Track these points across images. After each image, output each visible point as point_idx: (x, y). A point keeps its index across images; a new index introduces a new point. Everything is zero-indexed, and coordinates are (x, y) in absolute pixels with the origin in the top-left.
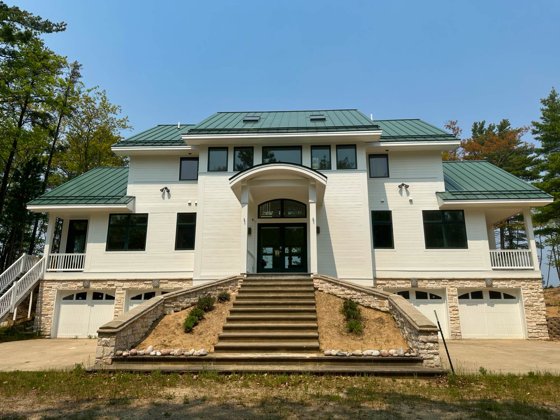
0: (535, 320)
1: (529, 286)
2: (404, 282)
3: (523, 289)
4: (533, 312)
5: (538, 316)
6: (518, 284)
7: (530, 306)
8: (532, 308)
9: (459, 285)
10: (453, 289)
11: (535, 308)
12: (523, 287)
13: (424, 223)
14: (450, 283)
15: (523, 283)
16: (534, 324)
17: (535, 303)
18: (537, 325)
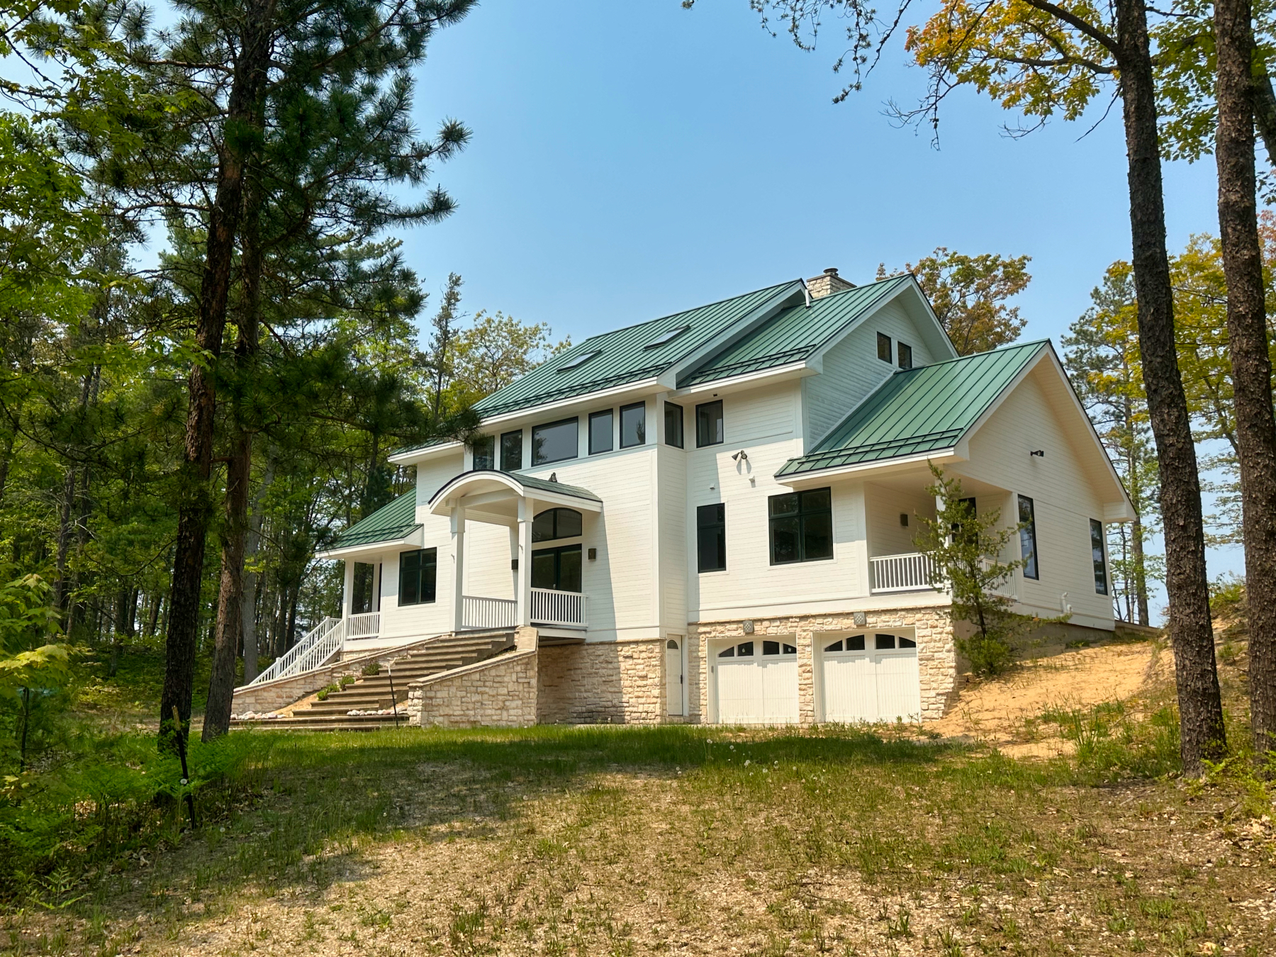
0: (934, 685)
1: (929, 622)
2: (734, 626)
3: (919, 628)
4: (932, 671)
5: (941, 677)
6: (910, 618)
7: (928, 660)
8: (931, 664)
9: (816, 625)
10: (805, 634)
11: (936, 663)
12: (918, 624)
13: (770, 520)
14: (802, 623)
15: (919, 616)
16: (933, 693)
17: (936, 654)
18: (938, 694)
